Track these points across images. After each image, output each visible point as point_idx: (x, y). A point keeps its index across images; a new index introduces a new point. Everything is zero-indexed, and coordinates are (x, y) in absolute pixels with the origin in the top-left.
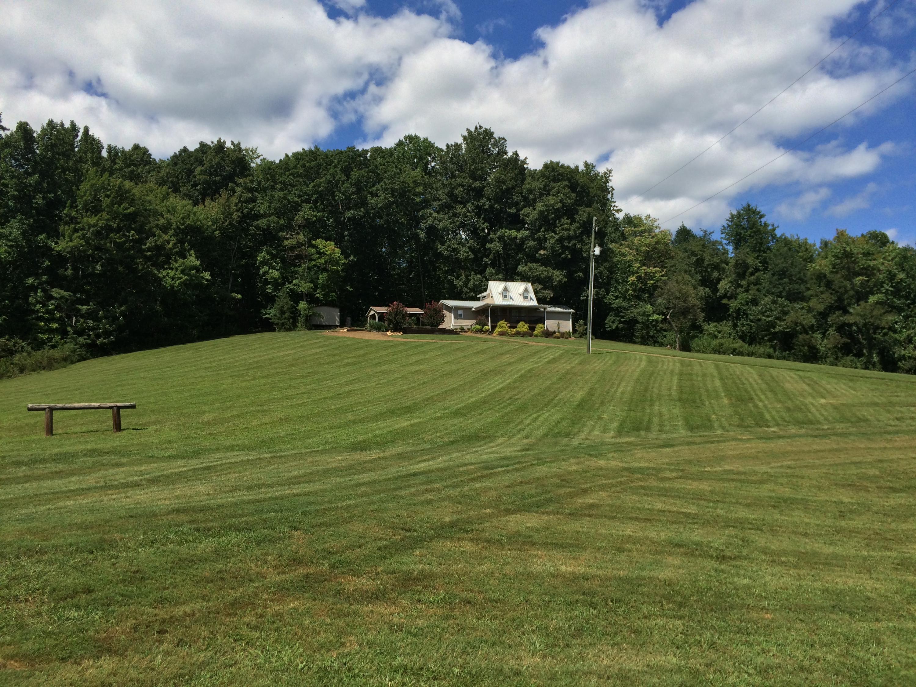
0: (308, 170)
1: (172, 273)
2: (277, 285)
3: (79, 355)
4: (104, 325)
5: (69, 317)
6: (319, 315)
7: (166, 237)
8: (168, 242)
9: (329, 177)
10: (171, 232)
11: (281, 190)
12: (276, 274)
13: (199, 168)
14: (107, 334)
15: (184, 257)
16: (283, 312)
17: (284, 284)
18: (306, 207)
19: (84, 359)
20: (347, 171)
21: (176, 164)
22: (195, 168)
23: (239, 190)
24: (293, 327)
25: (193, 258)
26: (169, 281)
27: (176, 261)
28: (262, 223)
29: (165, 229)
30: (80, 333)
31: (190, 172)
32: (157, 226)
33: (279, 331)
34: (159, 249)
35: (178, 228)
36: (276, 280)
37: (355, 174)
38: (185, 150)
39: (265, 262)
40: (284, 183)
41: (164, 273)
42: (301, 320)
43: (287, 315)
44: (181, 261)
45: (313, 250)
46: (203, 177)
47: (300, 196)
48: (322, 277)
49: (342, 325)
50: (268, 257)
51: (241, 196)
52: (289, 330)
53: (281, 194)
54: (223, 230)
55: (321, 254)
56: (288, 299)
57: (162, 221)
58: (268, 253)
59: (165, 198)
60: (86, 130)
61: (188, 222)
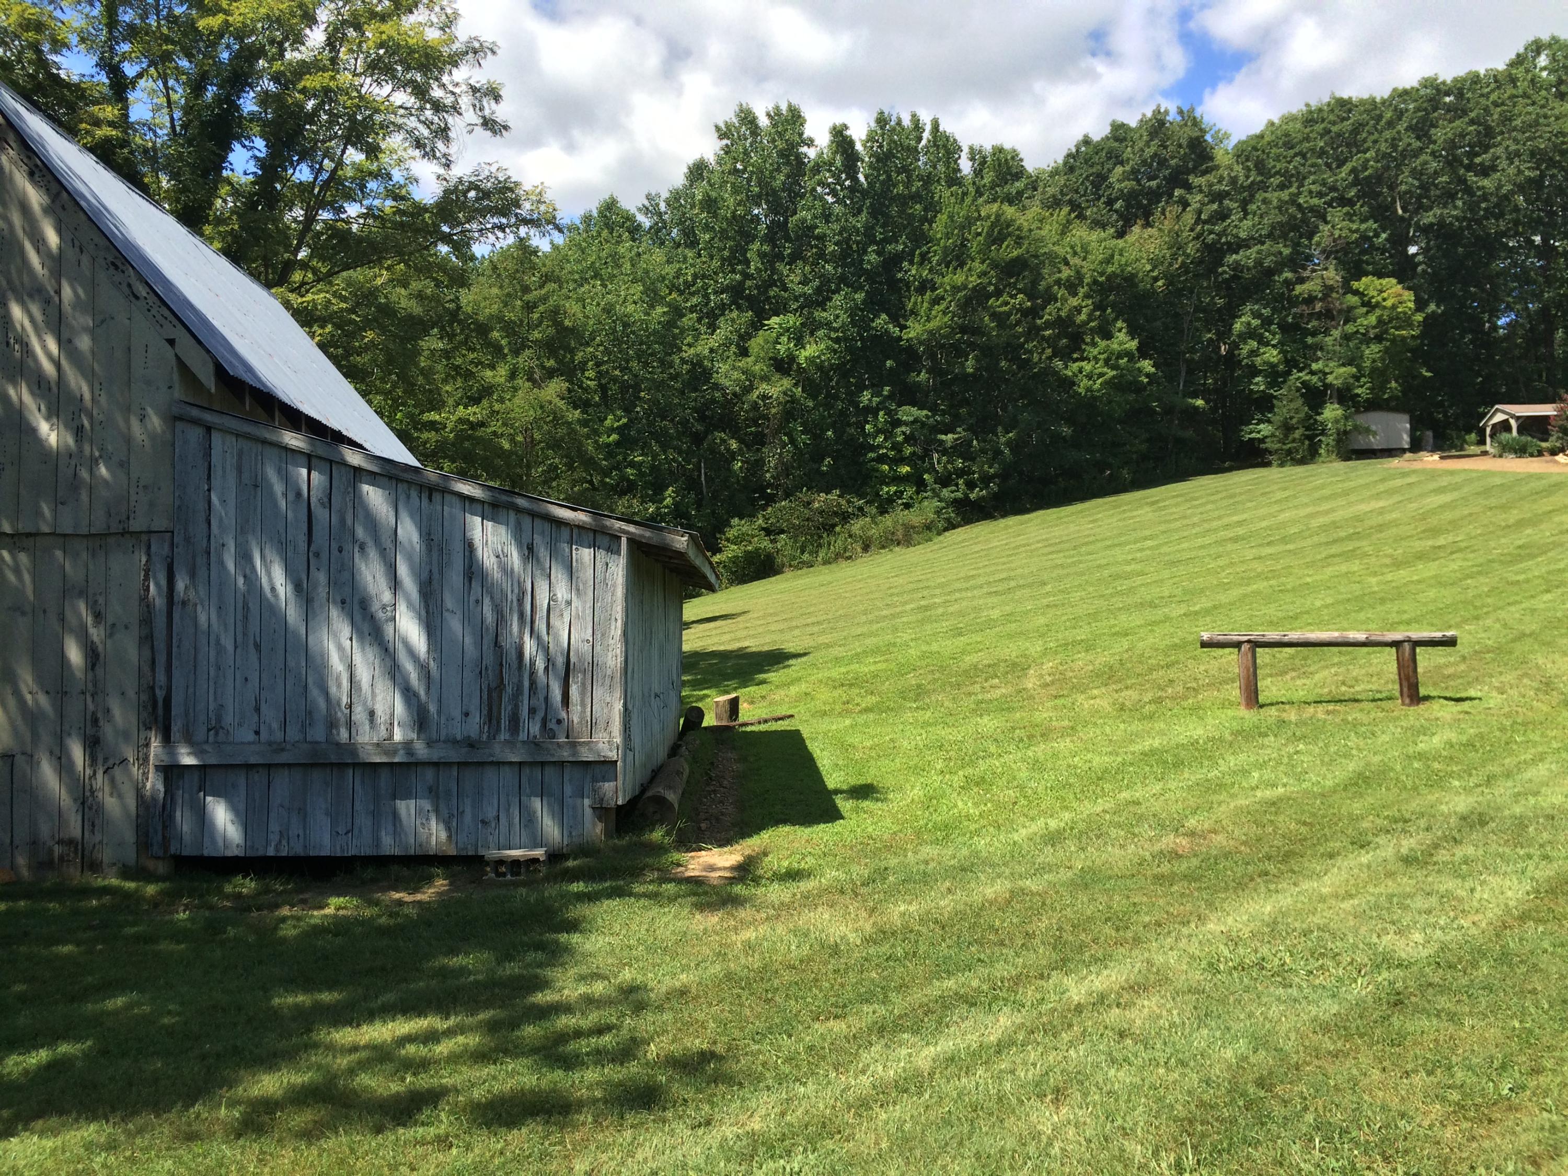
0: (1336, 140)
1: (1087, 367)
2: (1276, 376)
3: (948, 520)
4: (983, 467)
5: (927, 454)
6: (1368, 431)
7: (1074, 302)
8: (1079, 310)
9: (1383, 147)
10: (1082, 291)
11: (1282, 187)
12: (1272, 355)
13: (1119, 170)
14: (986, 480)
15: (1108, 336)
16: (1287, 428)
17: (1289, 373)
18: (1336, 215)
19: (954, 527)
20: (1422, 130)
21: (1072, 169)
22: (1110, 171)
23: (1195, 199)
24: (1310, 456)
25: (1122, 336)
26: (1085, 383)
27: (1094, 345)
28: (1247, 257)
29: (1072, 287)
30: (945, 481)
31: (1100, 179)
32: (1058, 282)
33: (1282, 465)
34: (1063, 324)
35: (1095, 282)
36: (1273, 366)
37: (1441, 134)
38: (1086, 141)
39: (1252, 334)
40: (1285, 174)
41: (1075, 366)
42: (1328, 441)
43: (1297, 434)
44: (1102, 344)
45: (1353, 300)
46: (1128, 185)
47: (1320, 195)
48: (1372, 352)
49: (1416, 446)
50: (1256, 322)
51: (1199, 212)
52: (1302, 462)
53: (1285, 195)
54: (1171, 279)
55: (1370, 306)
56: (1300, 402)
57: (1066, 273)
58: (1256, 315)
59: (1065, 230)
60: (936, 125)
61: (1110, 269)
